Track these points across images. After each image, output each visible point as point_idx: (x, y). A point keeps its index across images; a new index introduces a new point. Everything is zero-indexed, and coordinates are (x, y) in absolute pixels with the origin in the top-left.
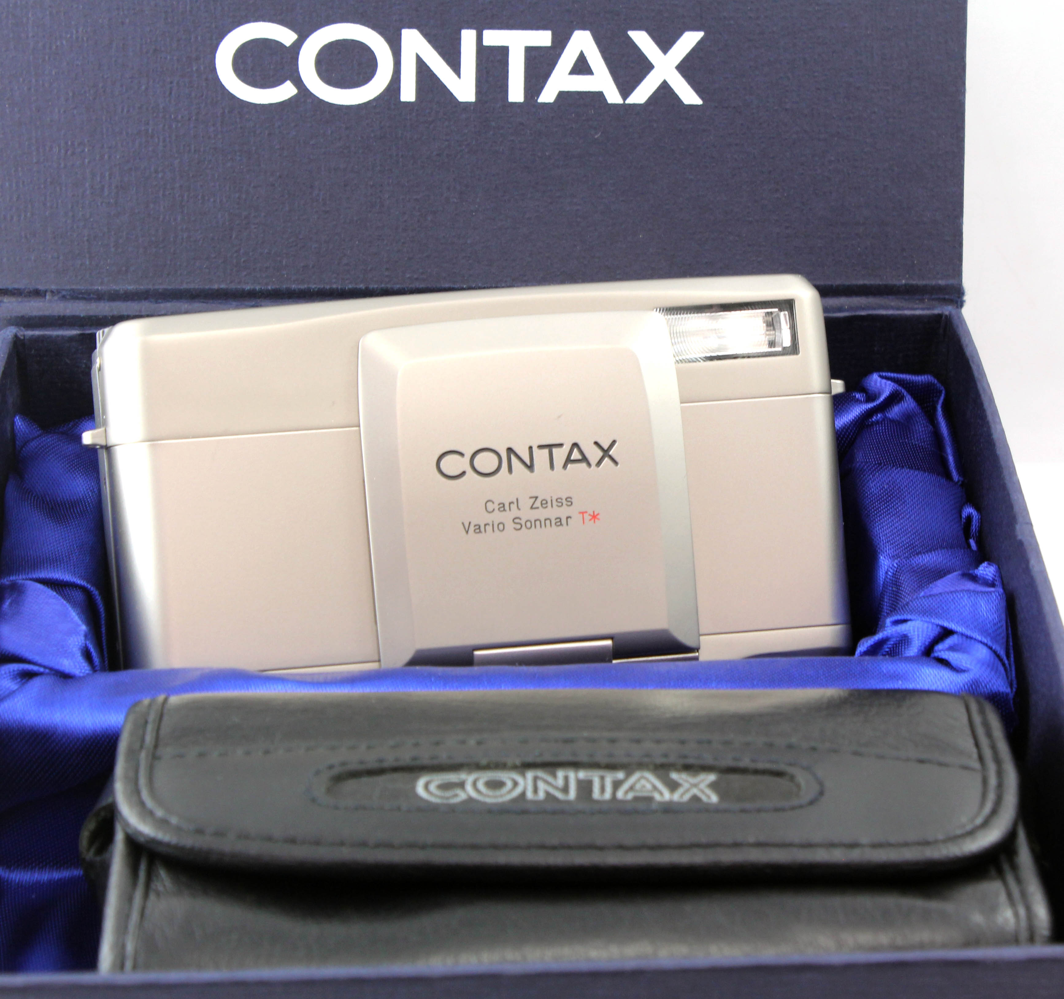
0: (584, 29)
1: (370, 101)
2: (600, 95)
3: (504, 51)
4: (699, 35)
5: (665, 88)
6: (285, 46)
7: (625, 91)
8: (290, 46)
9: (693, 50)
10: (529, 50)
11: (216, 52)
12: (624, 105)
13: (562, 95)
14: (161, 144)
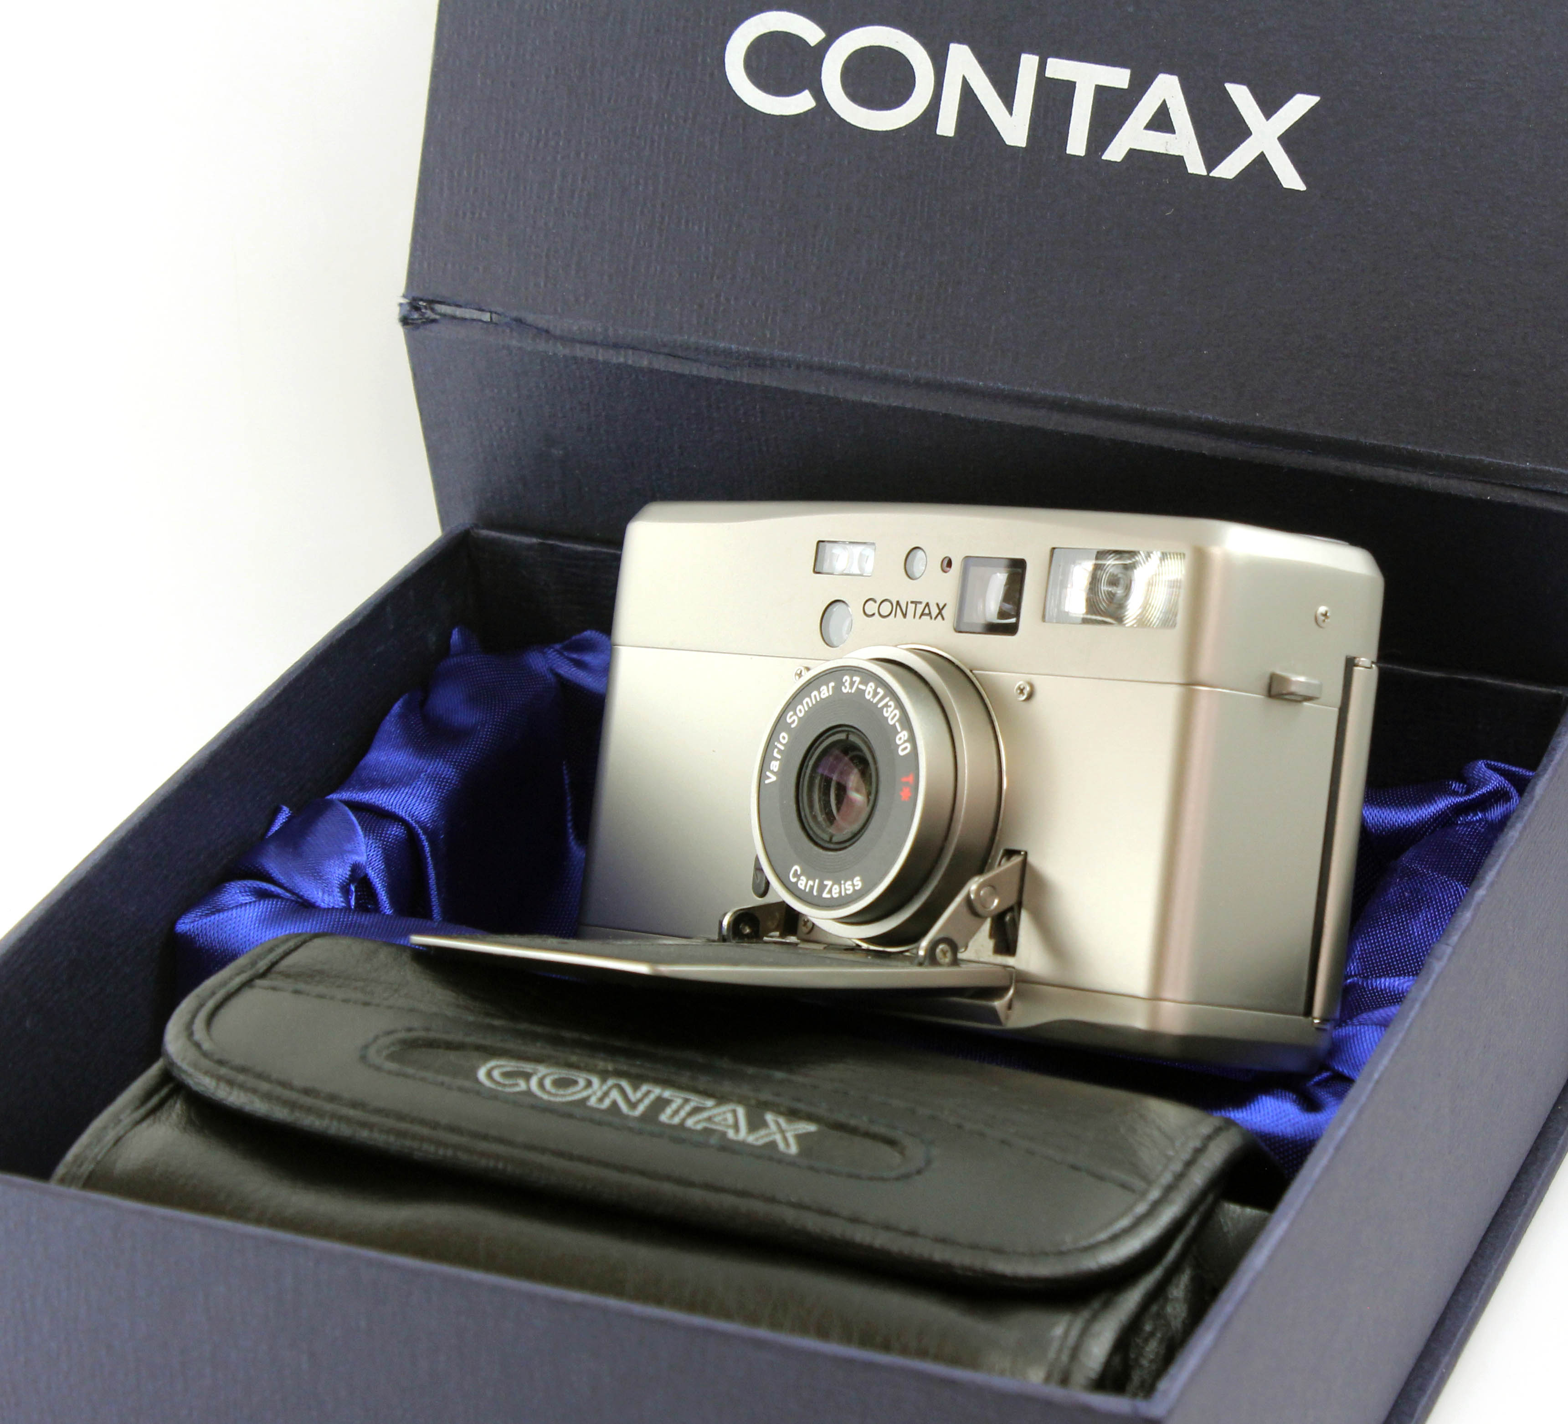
0: (1171, 73)
1: (900, 128)
2: (1180, 160)
3: (1069, 87)
4: (1313, 100)
5: (1261, 161)
6: (810, 46)
7: (1212, 161)
8: (816, 46)
9: (1304, 118)
10: (1100, 91)
11: (727, 43)
12: (1207, 178)
13: (1133, 154)
14: (648, 148)
